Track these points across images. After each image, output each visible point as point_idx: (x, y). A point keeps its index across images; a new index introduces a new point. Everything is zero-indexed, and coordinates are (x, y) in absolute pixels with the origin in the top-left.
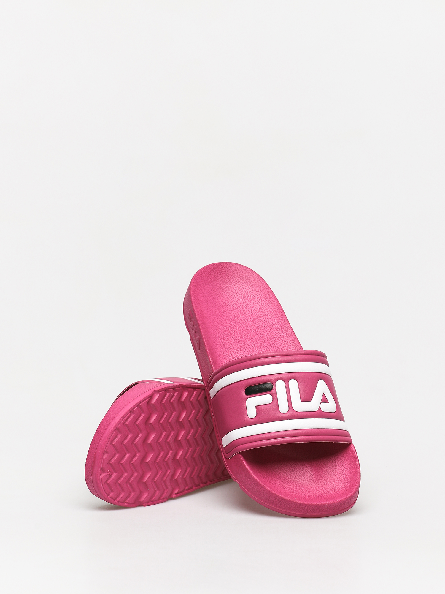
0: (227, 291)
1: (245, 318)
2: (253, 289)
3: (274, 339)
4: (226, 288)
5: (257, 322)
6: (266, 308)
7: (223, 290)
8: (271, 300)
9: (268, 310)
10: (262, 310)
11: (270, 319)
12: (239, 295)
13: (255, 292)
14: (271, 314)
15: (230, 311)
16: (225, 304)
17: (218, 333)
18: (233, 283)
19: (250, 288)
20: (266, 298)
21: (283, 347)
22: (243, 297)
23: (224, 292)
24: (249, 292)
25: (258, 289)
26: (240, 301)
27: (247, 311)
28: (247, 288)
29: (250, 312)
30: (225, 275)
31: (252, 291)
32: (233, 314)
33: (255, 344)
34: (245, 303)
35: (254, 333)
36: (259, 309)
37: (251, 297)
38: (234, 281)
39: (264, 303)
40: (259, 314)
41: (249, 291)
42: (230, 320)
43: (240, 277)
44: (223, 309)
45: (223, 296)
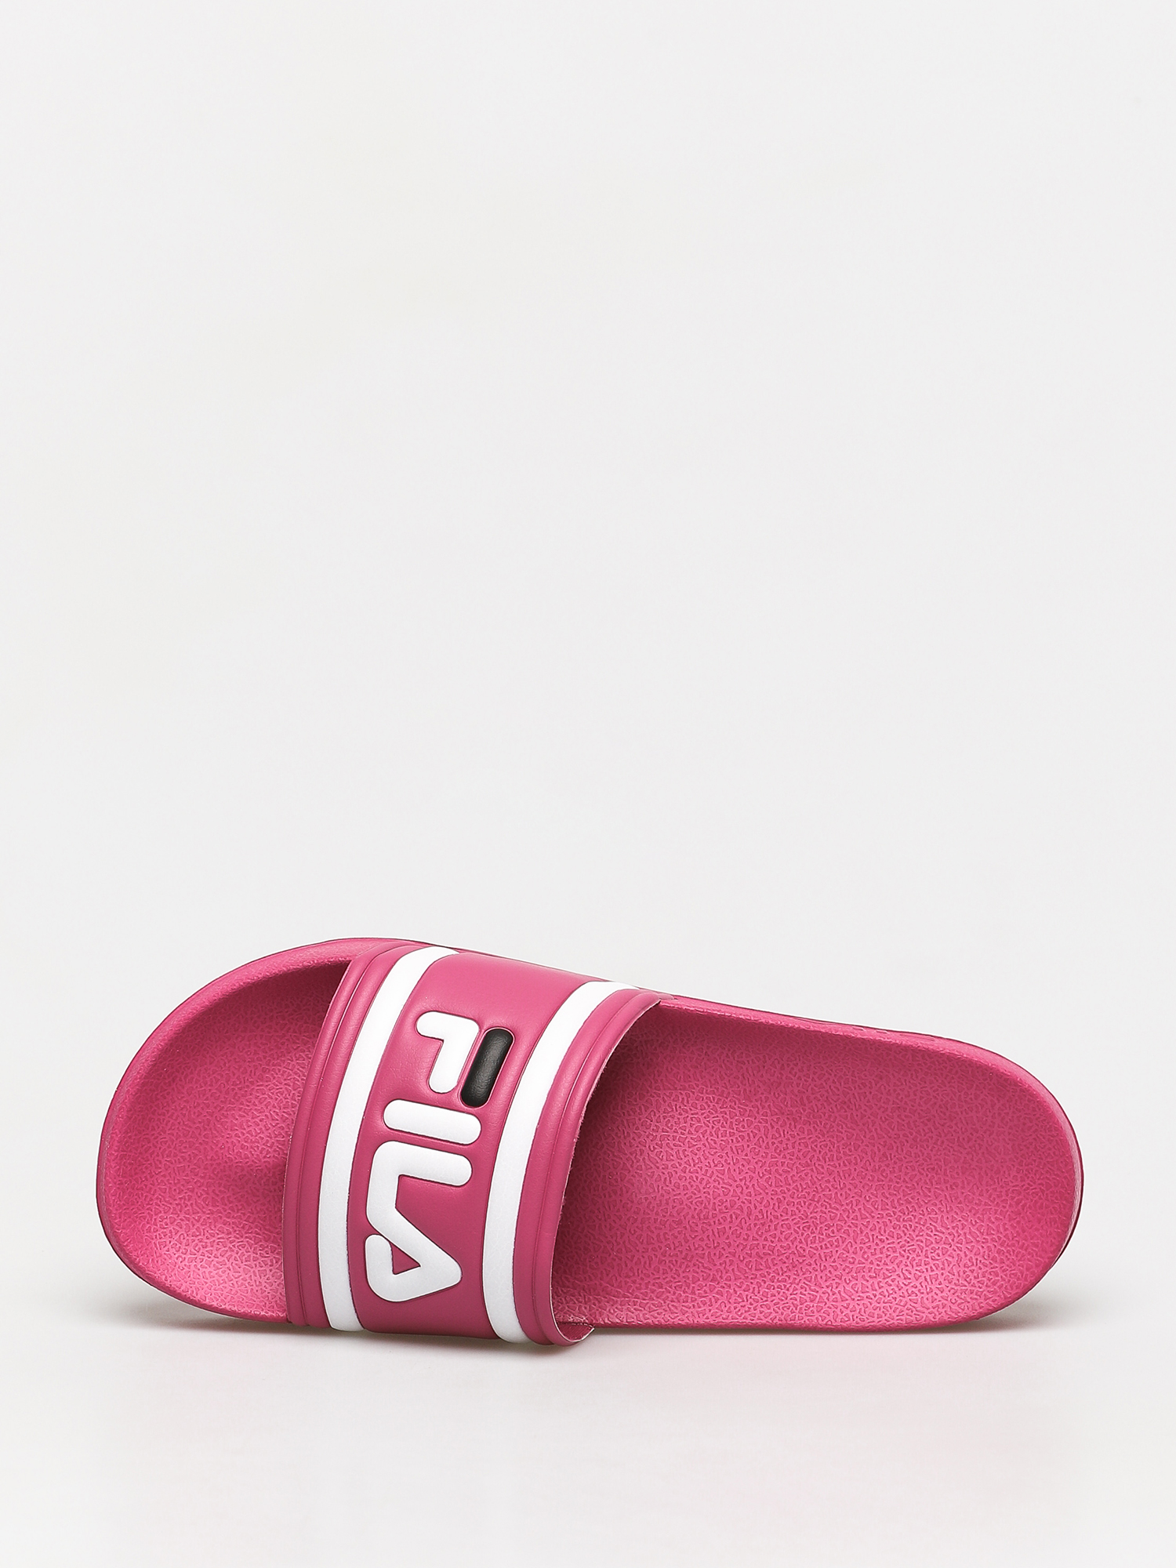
0: (977, 1194)
1: (861, 1207)
2: (951, 1276)
3: (744, 1258)
4: (990, 1196)
5: (828, 1236)
6: (869, 1284)
7: (984, 1183)
8: (891, 1311)
9: (860, 1285)
10: (866, 1270)
11: (824, 1278)
12: (953, 1228)
13: (941, 1279)
14: (841, 1288)
15: (902, 1174)
16: (933, 1169)
17: (826, 1094)
18: (997, 1223)
19: (962, 1269)
20: (904, 1300)
21: (707, 1271)
22: (940, 1235)
23: (978, 1184)
24: (950, 1259)
25: (947, 1290)
26: (929, 1221)
27: (886, 1225)
28: (965, 1260)
29: (876, 1233)
30: (1030, 1207)
31: (948, 1269)
32: (891, 1180)
33: (746, 1191)
34: (917, 1232)
35: (790, 1209)
36: (876, 1263)
37: (930, 1260)
38: (1002, 1230)
39: (889, 1289)
40: (859, 1258)
41: (954, 1261)
42: (870, 1158)
43: (1008, 1251)
44: (917, 1156)
45: (963, 1173)
